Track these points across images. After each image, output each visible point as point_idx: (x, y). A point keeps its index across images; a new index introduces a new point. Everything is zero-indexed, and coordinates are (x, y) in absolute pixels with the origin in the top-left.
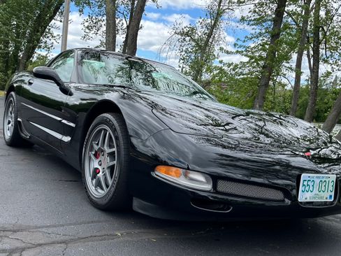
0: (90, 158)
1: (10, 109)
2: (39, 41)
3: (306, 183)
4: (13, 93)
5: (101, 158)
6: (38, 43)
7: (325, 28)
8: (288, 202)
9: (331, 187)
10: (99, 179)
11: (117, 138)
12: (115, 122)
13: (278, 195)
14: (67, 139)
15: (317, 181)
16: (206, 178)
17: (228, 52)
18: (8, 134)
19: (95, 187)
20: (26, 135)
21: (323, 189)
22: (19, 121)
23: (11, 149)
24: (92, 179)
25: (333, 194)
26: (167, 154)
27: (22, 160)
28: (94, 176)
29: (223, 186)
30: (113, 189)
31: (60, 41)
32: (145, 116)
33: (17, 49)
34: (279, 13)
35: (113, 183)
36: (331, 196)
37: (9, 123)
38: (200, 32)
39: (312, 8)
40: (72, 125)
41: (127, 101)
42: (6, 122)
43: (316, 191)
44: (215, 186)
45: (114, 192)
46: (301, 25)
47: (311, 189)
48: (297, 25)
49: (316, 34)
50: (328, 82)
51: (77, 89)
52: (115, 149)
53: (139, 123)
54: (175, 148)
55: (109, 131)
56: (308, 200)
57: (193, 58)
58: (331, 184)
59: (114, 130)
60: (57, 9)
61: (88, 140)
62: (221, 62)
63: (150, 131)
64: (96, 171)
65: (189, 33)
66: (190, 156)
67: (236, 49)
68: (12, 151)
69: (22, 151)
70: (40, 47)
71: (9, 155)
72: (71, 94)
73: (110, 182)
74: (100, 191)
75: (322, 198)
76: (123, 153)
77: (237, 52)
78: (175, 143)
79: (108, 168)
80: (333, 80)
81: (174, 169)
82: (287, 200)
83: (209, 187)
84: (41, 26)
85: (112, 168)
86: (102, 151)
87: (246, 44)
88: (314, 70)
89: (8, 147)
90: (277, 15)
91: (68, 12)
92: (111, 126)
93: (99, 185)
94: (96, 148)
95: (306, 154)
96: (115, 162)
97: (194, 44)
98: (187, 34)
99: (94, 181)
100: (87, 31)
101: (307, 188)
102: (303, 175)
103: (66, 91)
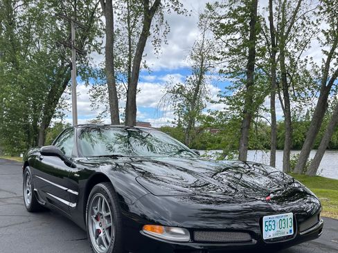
0: (92, 221)
1: (28, 181)
2: (53, 112)
3: (267, 224)
4: (28, 167)
5: (101, 220)
6: (53, 113)
7: (291, 74)
8: (254, 241)
9: (290, 223)
10: (101, 239)
11: (110, 204)
12: (108, 191)
13: (246, 237)
14: (74, 205)
15: (277, 220)
16: (185, 231)
17: (212, 102)
18: (28, 202)
19: (99, 245)
20: (42, 202)
21: (283, 225)
22: (35, 191)
23: (32, 215)
24: (96, 239)
25: (292, 228)
26: (152, 214)
27: (41, 225)
28: (97, 237)
29: (199, 236)
30: (112, 247)
31: (71, 109)
32: (133, 184)
33: (36, 120)
34: (250, 67)
35: (111, 242)
36: (291, 231)
37: (28, 192)
38: (189, 88)
39: (278, 59)
40: (76, 193)
41: (118, 172)
42: (26, 192)
43: (277, 229)
44: (192, 237)
45: (113, 250)
46: (270, 74)
47: (273, 227)
48: (267, 74)
49: (284, 80)
50: (302, 116)
51: (79, 162)
52: (110, 213)
53: (127, 190)
54: (158, 209)
55: (104, 199)
56: (272, 237)
57: (185, 110)
58: (289, 221)
59: (108, 198)
60: (66, 83)
61: (89, 206)
62: (209, 111)
63: (136, 196)
64: (98, 232)
65: (179, 91)
66: (170, 214)
67: (219, 98)
68: (32, 217)
69: (40, 216)
70: (55, 116)
71: (30, 221)
72: (74, 167)
73: (109, 241)
74: (103, 248)
75: (284, 233)
76: (116, 216)
77: (221, 101)
78: (157, 205)
79: (107, 229)
80: (305, 114)
81: (157, 227)
82: (253, 240)
83: (187, 238)
84: (54, 99)
85: (109, 229)
86: (101, 215)
87: (227, 94)
88: (287, 109)
89: (28, 214)
90: (249, 69)
91: (75, 85)
92: (105, 194)
93: (101, 243)
94: (96, 212)
95: (267, 198)
96: (111, 224)
97: (185, 98)
98: (178, 92)
99: (97, 241)
100: (93, 100)
101: (269, 228)
102: (264, 217)
103: (69, 164)
